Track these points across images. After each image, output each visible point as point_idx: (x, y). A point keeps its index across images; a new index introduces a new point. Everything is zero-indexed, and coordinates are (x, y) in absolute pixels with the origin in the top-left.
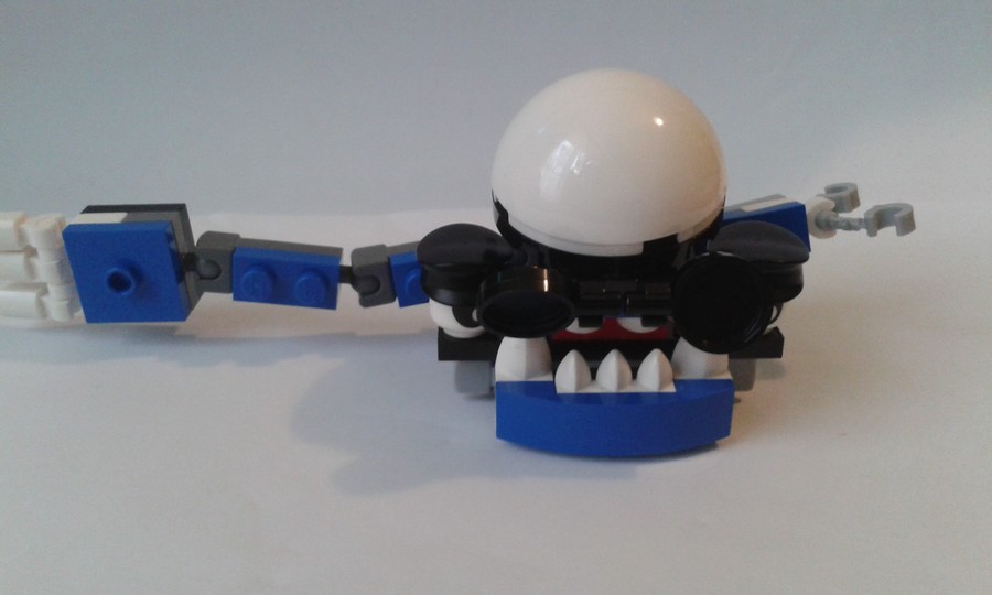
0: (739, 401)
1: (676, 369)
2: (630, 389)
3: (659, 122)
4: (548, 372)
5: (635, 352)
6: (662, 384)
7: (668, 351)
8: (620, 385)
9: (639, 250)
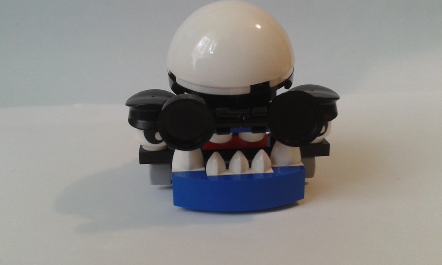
0: (307, 183)
1: (273, 161)
2: (248, 172)
3: (259, 27)
4: (202, 167)
5: (250, 152)
6: (266, 169)
7: (269, 151)
8: (243, 170)
9: (248, 91)
